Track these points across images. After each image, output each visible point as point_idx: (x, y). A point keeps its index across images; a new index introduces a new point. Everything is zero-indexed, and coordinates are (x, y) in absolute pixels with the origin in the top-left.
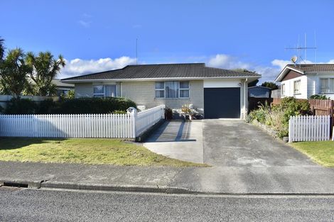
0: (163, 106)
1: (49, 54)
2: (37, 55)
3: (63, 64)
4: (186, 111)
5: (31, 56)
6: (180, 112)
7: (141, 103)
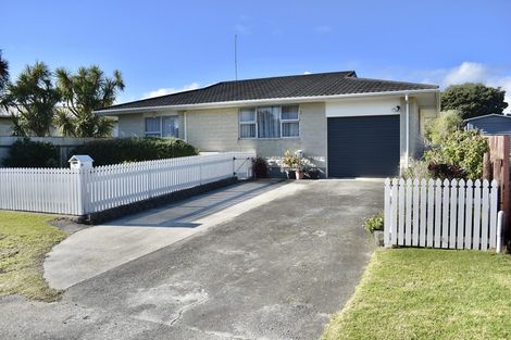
0: (252, 153)
1: (95, 70)
2: (73, 72)
3: (122, 86)
4: (289, 162)
5: (62, 75)
6: (281, 163)
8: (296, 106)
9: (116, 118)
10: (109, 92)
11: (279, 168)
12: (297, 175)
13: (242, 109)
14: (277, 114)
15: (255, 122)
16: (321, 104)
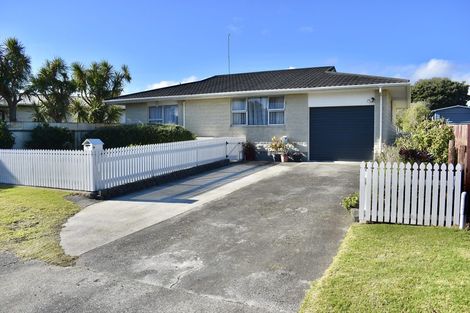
0: (243, 138)
1: (105, 65)
2: (87, 66)
3: (129, 79)
4: (276, 147)
5: (77, 68)
6: (268, 147)
7: (210, 133)
8: (282, 97)
9: (124, 107)
10: (117, 83)
11: (266, 152)
12: (282, 158)
13: (234, 99)
14: (265, 104)
15: (245, 111)
16: (304, 96)
